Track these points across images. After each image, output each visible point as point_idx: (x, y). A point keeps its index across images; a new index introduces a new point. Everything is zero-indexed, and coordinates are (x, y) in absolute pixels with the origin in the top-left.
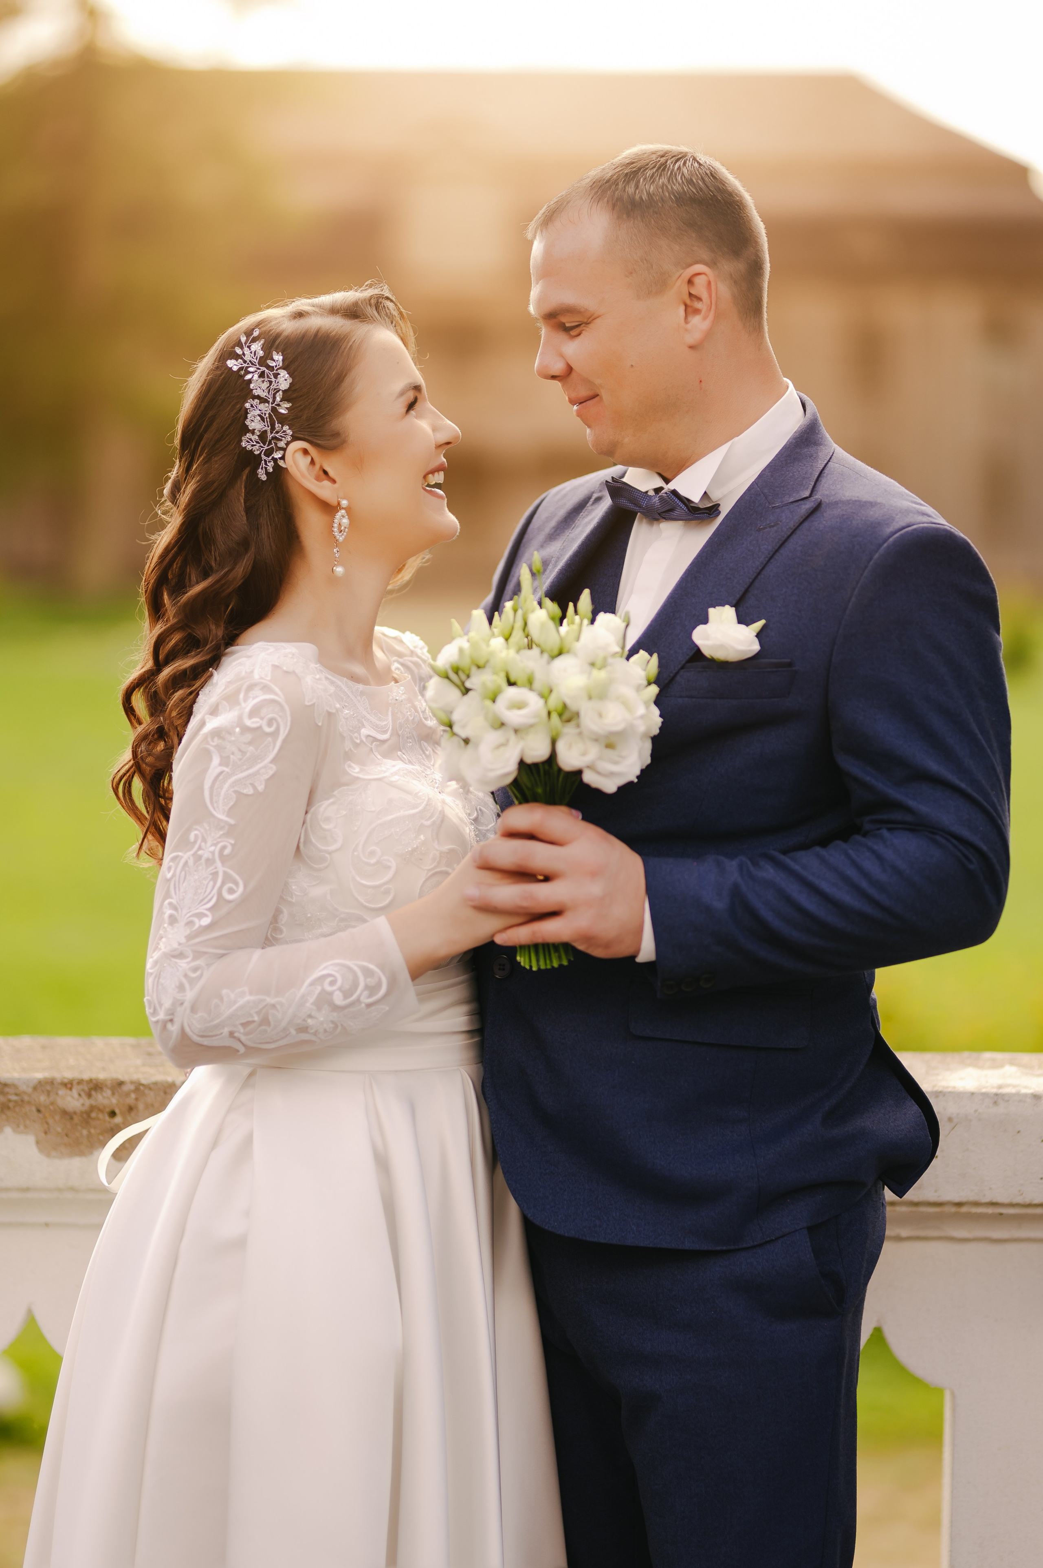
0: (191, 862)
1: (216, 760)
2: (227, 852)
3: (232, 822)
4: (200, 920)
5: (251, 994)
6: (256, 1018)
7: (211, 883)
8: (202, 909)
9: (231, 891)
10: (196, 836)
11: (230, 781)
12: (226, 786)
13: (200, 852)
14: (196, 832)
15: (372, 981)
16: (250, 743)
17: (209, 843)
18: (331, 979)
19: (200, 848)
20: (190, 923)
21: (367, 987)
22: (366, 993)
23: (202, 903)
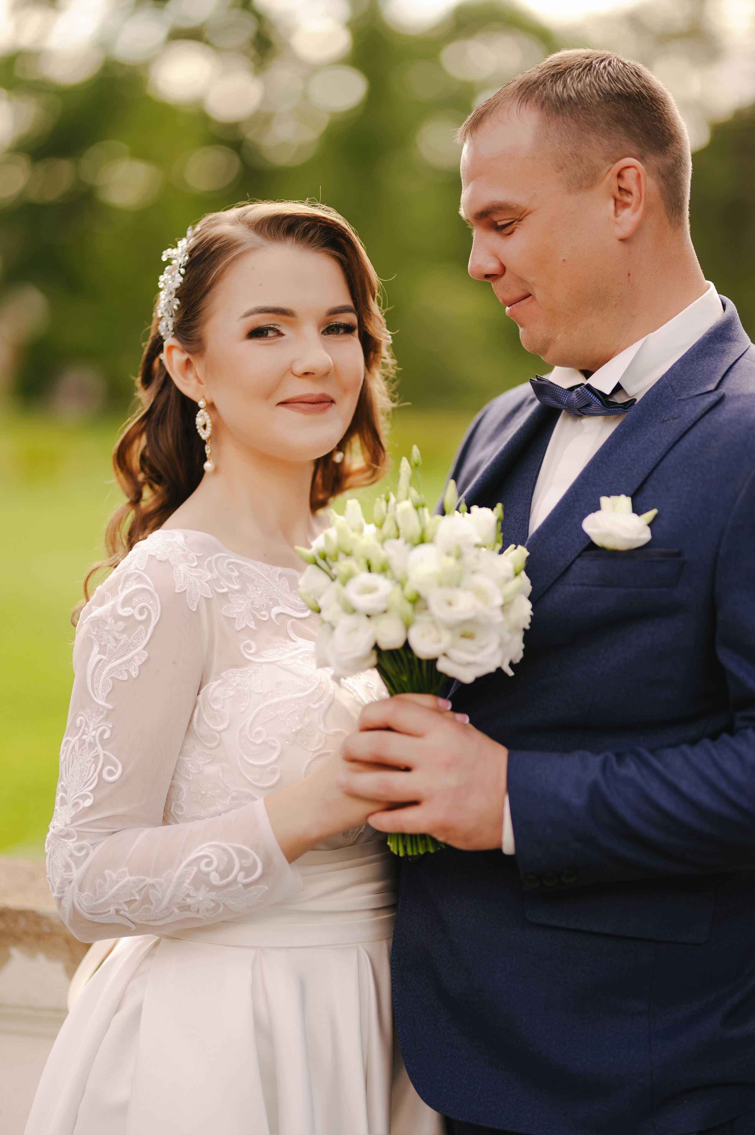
0: (77, 746)
1: (96, 649)
2: (107, 735)
3: (110, 707)
4: (84, 802)
5: (131, 875)
6: (137, 898)
7: (94, 766)
8: (86, 791)
9: (111, 773)
10: (81, 721)
11: (107, 669)
12: (104, 673)
13: (84, 737)
14: (81, 718)
15: (247, 863)
16: (123, 632)
17: (91, 729)
18: (206, 860)
19: (84, 733)
20: (76, 804)
21: (242, 868)
22: (242, 874)
23: (86, 786)
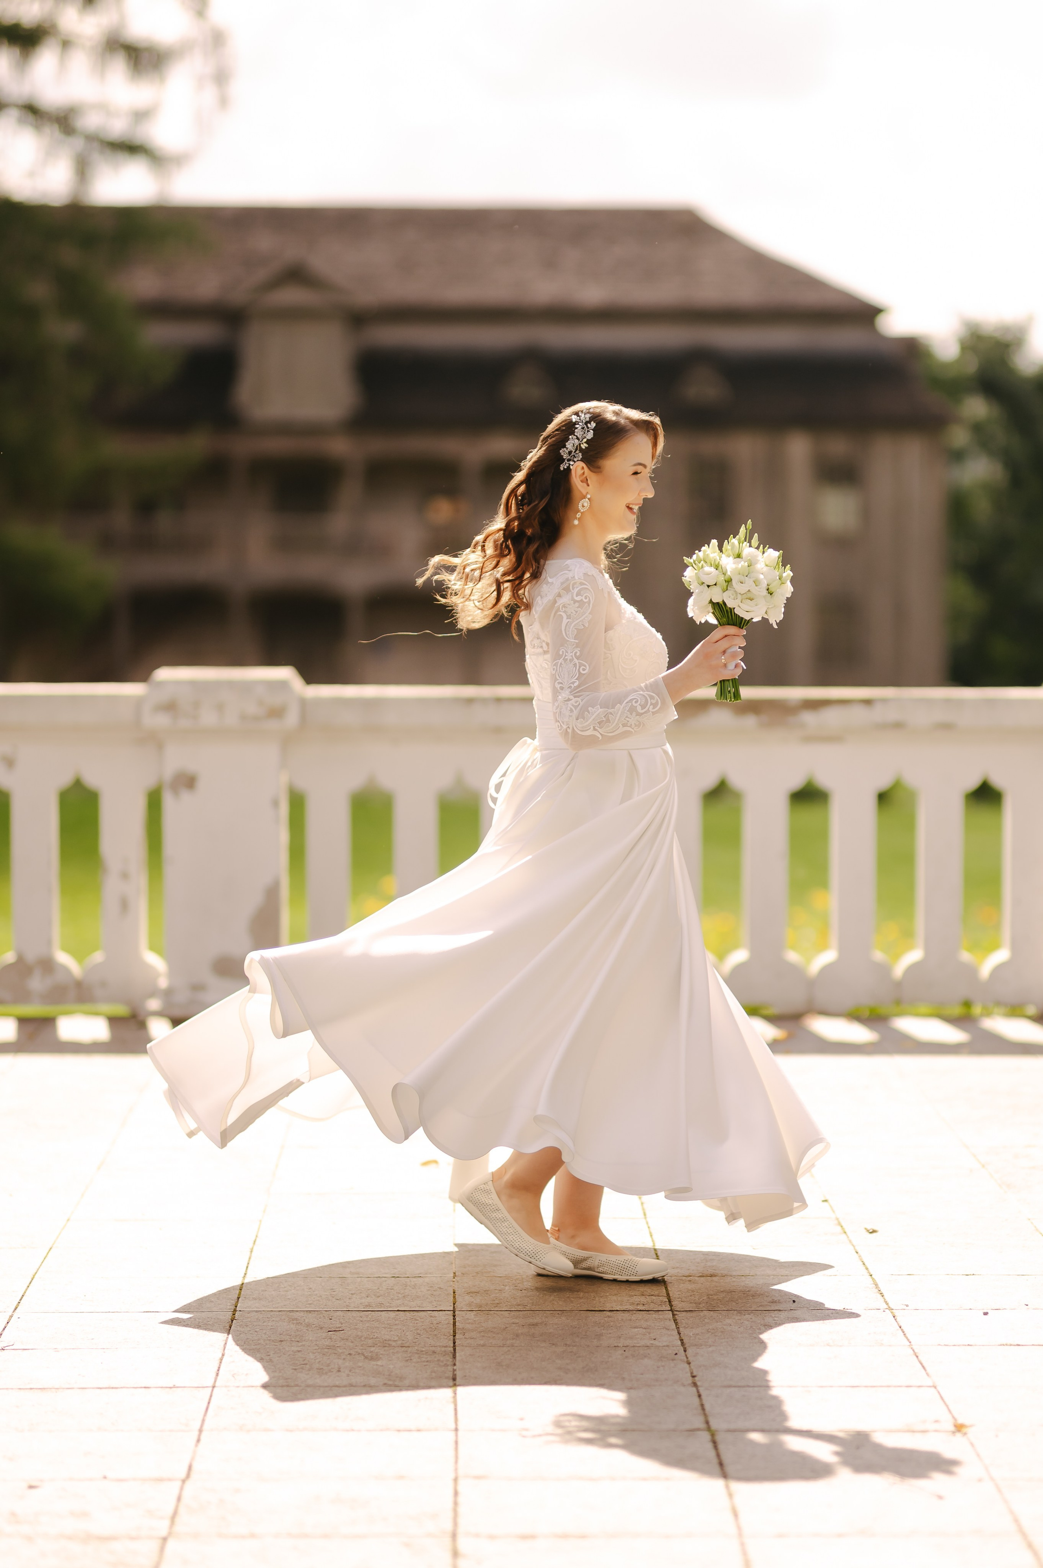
0: (563, 663)
1: (565, 618)
2: (578, 654)
3: (577, 641)
4: (573, 684)
7: (574, 668)
8: (573, 680)
9: (584, 670)
10: (562, 652)
11: (573, 625)
12: (571, 627)
13: (566, 658)
14: (563, 650)
15: (654, 700)
16: (578, 607)
17: (569, 653)
18: (635, 701)
19: (566, 656)
20: (569, 686)
21: (651, 704)
22: (652, 706)
23: (572, 677)
